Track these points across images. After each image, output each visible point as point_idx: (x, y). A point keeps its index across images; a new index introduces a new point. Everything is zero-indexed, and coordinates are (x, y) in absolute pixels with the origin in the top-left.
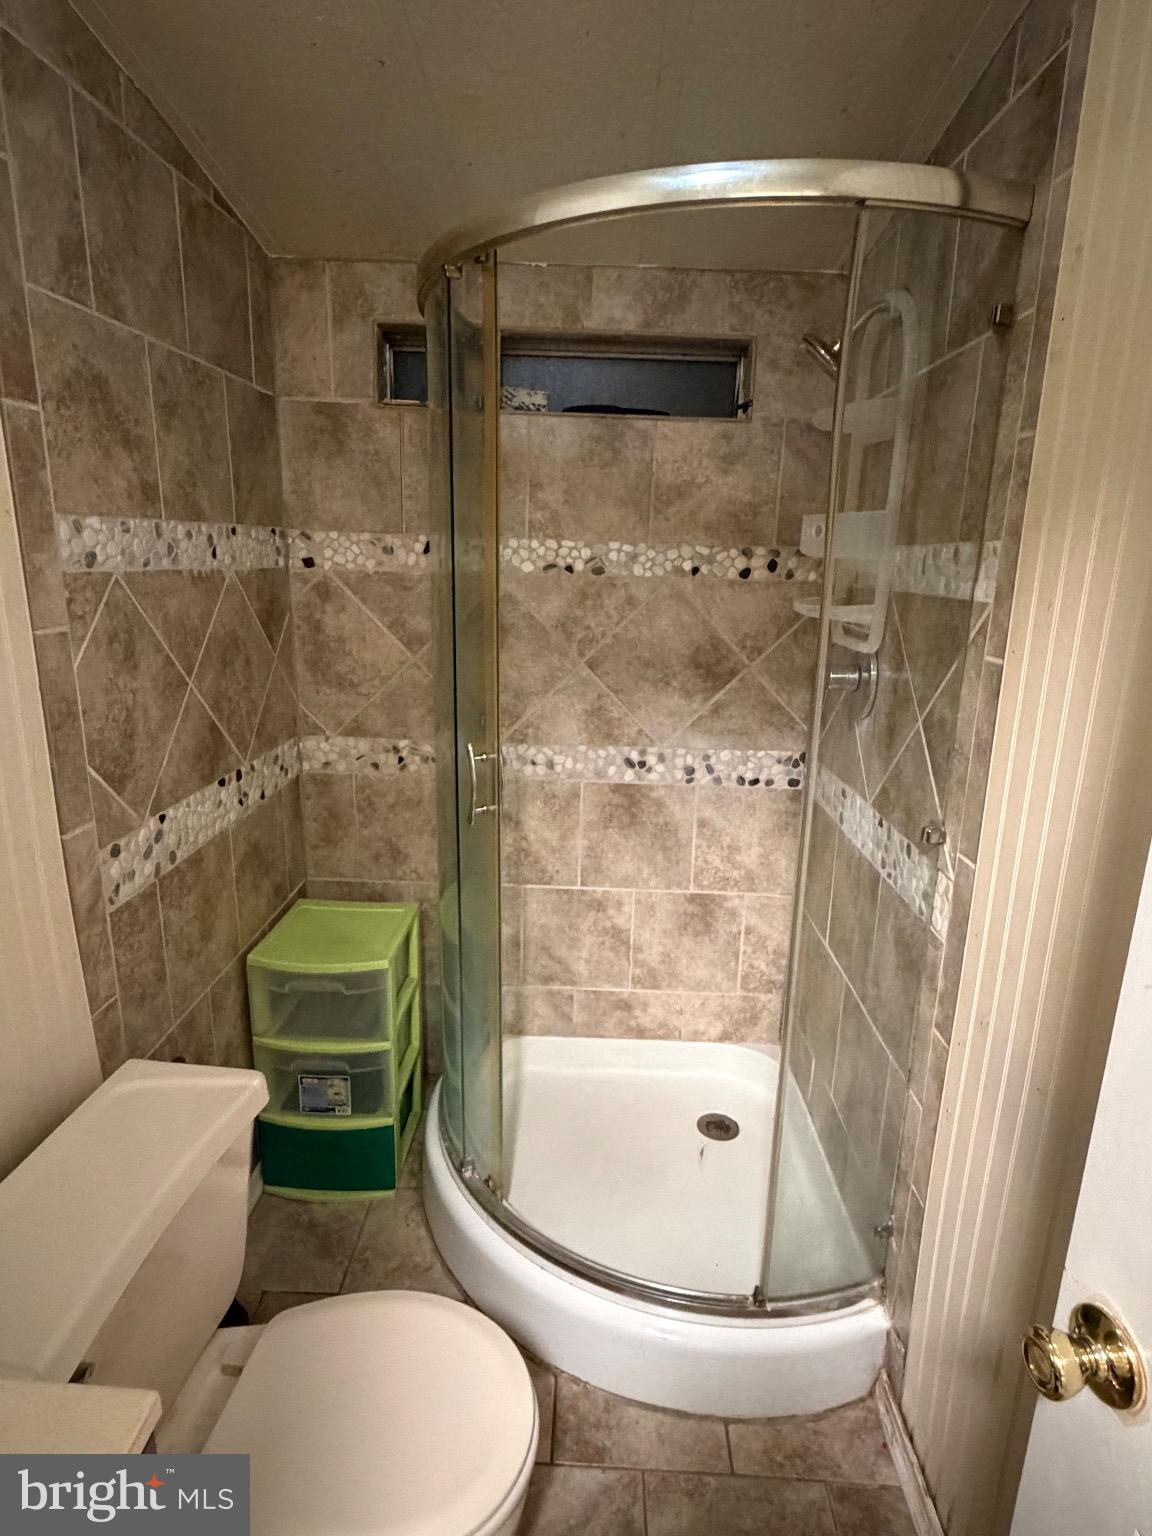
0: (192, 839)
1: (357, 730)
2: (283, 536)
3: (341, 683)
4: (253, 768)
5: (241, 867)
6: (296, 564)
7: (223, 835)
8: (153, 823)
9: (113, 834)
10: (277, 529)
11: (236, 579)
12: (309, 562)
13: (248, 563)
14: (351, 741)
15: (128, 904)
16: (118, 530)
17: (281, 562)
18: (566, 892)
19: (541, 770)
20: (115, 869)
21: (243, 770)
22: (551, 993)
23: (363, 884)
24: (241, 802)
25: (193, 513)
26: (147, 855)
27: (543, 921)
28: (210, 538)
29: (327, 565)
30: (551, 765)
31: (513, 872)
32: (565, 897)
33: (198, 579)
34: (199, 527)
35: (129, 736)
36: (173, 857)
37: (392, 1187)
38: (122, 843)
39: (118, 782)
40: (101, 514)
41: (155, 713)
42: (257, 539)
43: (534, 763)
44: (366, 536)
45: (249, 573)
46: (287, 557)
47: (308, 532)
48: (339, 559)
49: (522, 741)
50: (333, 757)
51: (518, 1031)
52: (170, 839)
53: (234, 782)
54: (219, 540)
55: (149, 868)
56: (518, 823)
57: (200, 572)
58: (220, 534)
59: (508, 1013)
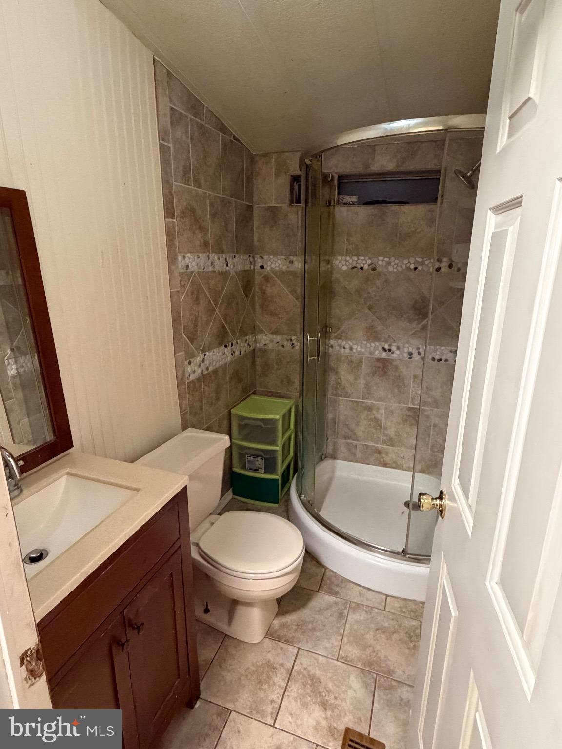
0: (214, 364)
1: (276, 332)
2: (253, 257)
3: (273, 314)
4: (237, 342)
5: (231, 379)
6: (258, 268)
7: (226, 364)
8: (202, 356)
9: (190, 356)
10: (251, 255)
11: (235, 274)
12: (262, 267)
13: (239, 268)
14: (274, 336)
15: (193, 381)
16: (196, 258)
17: (252, 267)
18: (356, 402)
19: (347, 351)
20: (189, 369)
21: (233, 343)
22: (348, 444)
23: (277, 392)
24: (232, 354)
25: (220, 250)
26: (199, 366)
27: (346, 413)
28: (226, 259)
29: (269, 268)
30: (351, 349)
31: (334, 392)
32: (355, 404)
33: (221, 273)
34: (222, 255)
35: (196, 326)
36: (207, 369)
37: (277, 503)
38: (192, 360)
39: (192, 340)
40: (191, 253)
41: (204, 319)
42: (243, 259)
43: (344, 348)
44: (283, 257)
45: (239, 271)
46: (254, 266)
47: (263, 256)
48: (273, 266)
49: (340, 339)
50: (267, 342)
51: (334, 457)
52: (207, 363)
53: (230, 347)
54: (229, 259)
55: (200, 371)
56: (337, 373)
57: (222, 272)
58: (230, 257)
59: (330, 449)
